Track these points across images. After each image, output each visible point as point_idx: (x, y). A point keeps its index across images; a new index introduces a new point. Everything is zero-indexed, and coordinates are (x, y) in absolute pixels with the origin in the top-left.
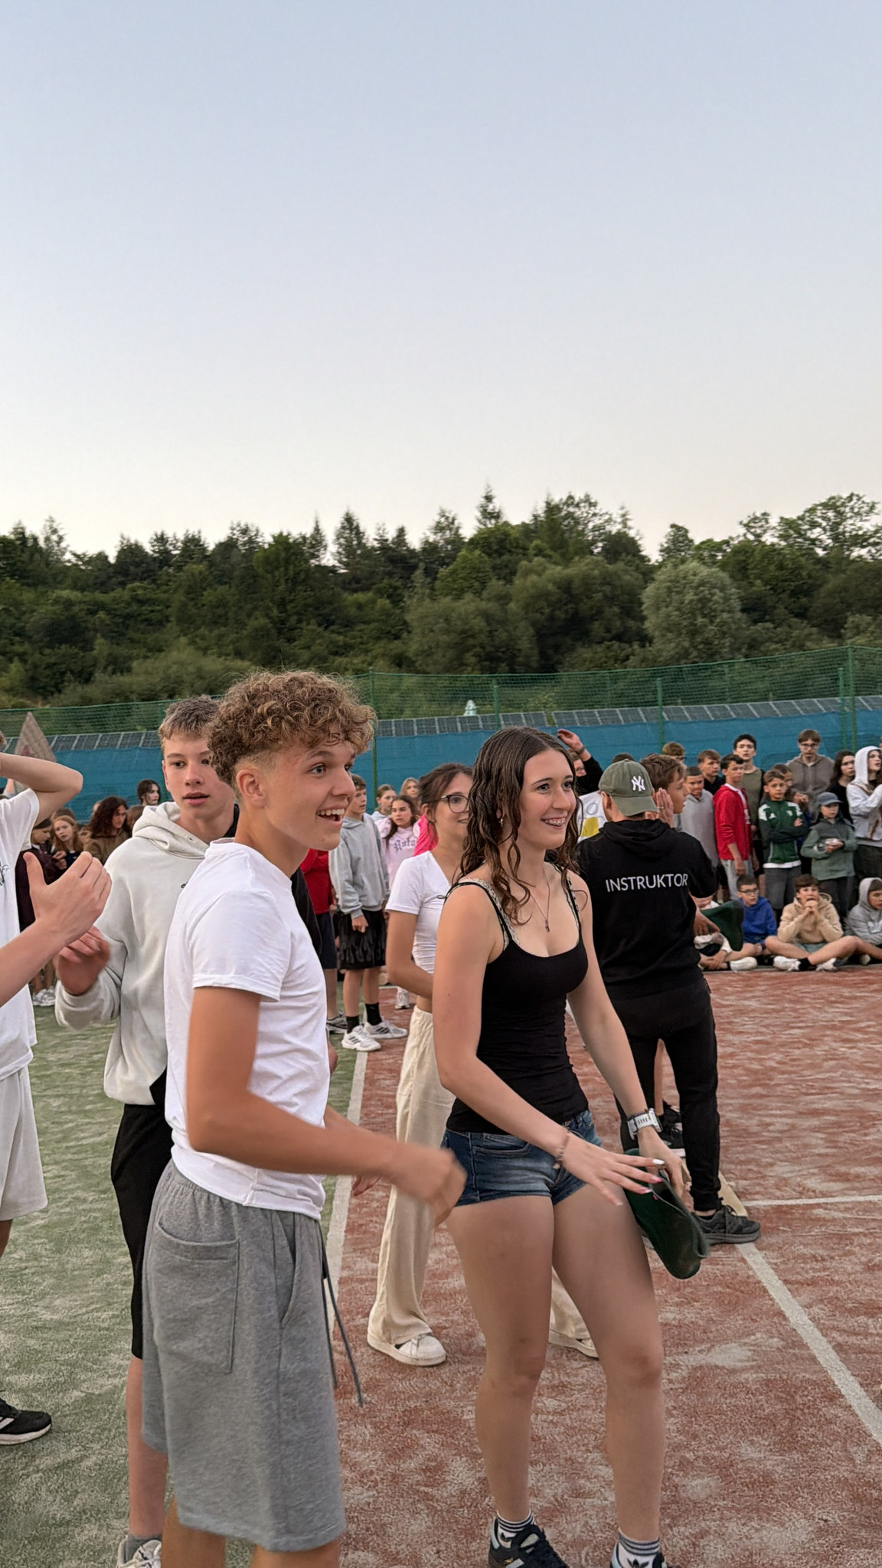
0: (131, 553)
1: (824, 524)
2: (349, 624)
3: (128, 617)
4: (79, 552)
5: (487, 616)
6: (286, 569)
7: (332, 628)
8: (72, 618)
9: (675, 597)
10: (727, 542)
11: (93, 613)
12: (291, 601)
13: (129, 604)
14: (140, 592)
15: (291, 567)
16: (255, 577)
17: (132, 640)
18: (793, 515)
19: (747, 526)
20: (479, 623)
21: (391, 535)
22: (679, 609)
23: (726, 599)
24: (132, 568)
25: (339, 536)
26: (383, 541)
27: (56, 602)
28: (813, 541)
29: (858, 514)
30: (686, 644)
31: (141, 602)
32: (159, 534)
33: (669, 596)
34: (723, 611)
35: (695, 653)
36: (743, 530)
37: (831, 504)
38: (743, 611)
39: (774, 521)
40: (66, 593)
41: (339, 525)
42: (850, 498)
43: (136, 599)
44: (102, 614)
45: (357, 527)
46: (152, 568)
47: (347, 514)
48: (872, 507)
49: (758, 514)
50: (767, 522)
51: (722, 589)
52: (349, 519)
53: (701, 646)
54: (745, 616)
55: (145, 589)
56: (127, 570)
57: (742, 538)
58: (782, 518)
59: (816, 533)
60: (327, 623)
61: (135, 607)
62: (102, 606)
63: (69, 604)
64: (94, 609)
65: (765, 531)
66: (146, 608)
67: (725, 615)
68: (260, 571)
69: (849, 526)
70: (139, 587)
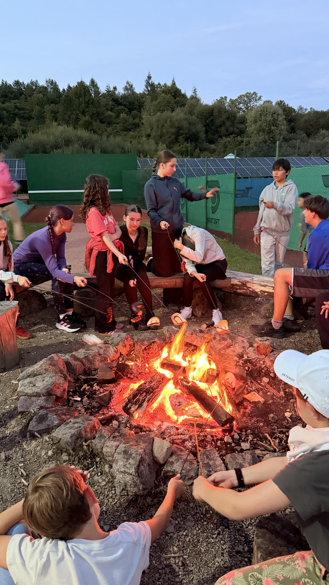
6: (85, 97)
13: (14, 109)
14: (18, 104)
15: (87, 97)
18: (234, 98)
19: (219, 101)
21: (112, 89)
22: (265, 123)
28: (240, 109)
31: (19, 109)
37: (247, 95)
45: (96, 85)
46: (18, 94)
49: (223, 97)
50: (226, 100)
52: (93, 81)
58: (230, 99)
59: (241, 106)
60: (102, 122)
65: (225, 104)
66: (21, 112)
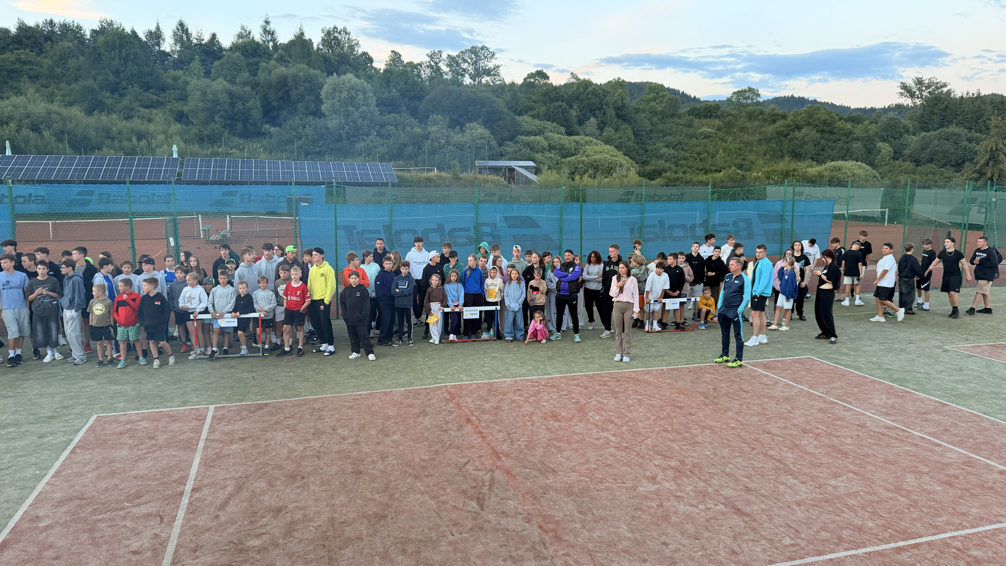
0: (23, 29)
1: (469, 61)
2: (163, 89)
3: (13, 71)
5: (230, 94)
7: (151, 90)
9: (338, 94)
10: (420, 65)
12: (124, 71)
13: (13, 63)
16: (100, 54)
17: (11, 87)
18: (454, 53)
19: (431, 57)
20: (223, 97)
21: (206, 38)
22: (339, 101)
23: (366, 98)
24: (25, 40)
25: (175, 34)
26: (200, 39)
28: (464, 70)
29: (486, 57)
30: (343, 122)
31: (24, 63)
32: (49, 19)
33: (334, 92)
34: (363, 105)
35: (347, 127)
36: (428, 59)
37: (474, 51)
38: (377, 106)
39: (444, 56)
41: (175, 28)
42: (482, 48)
43: (19, 60)
45: (187, 30)
46: (39, 41)
47: (181, 21)
48: (493, 55)
49: (436, 51)
50: (441, 56)
51: (364, 93)
52: (181, 25)
53: (351, 124)
54: (377, 109)
55: (27, 54)
56: (21, 41)
57: (428, 63)
58: (449, 55)
59: (465, 66)
60: (147, 87)
61: (18, 65)
65: (440, 61)
67: (365, 108)
68: (102, 51)
69: (481, 64)
70: (24, 54)
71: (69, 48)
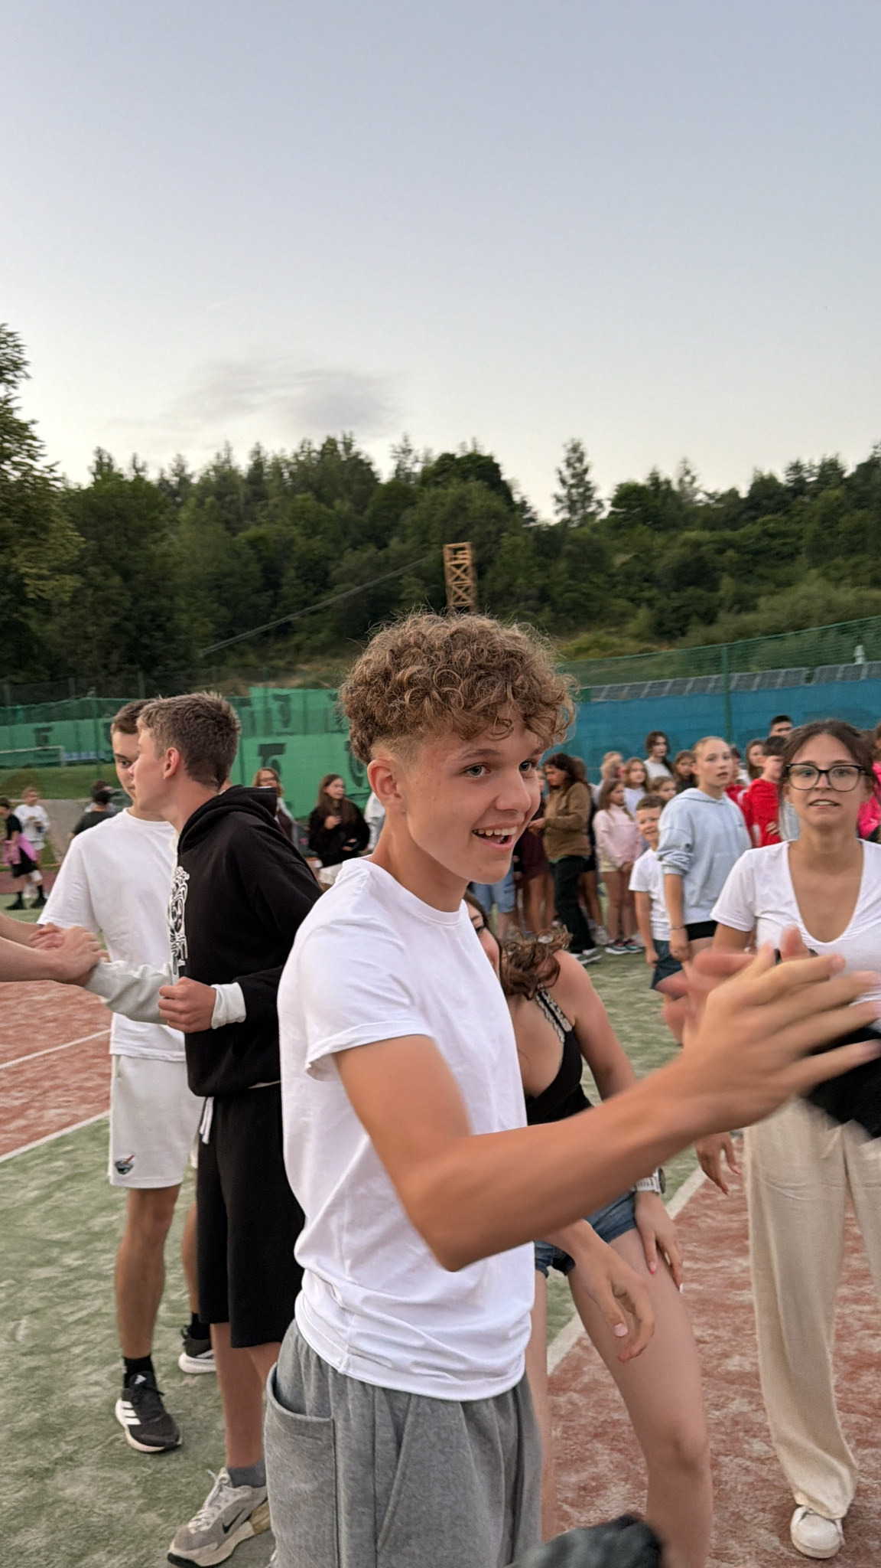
0: (764, 487)
3: (757, 553)
4: (711, 491)
8: (700, 559)
11: (721, 551)
13: (759, 539)
14: (771, 525)
17: (762, 577)
24: (764, 502)
27: (684, 544)
32: (794, 462)
40: (693, 535)
43: (767, 534)
44: (730, 553)
55: (776, 521)
56: (760, 504)
61: (765, 542)
62: (729, 544)
63: (697, 545)
64: (722, 548)
66: (777, 542)
70: (770, 521)
71: (837, 499)
